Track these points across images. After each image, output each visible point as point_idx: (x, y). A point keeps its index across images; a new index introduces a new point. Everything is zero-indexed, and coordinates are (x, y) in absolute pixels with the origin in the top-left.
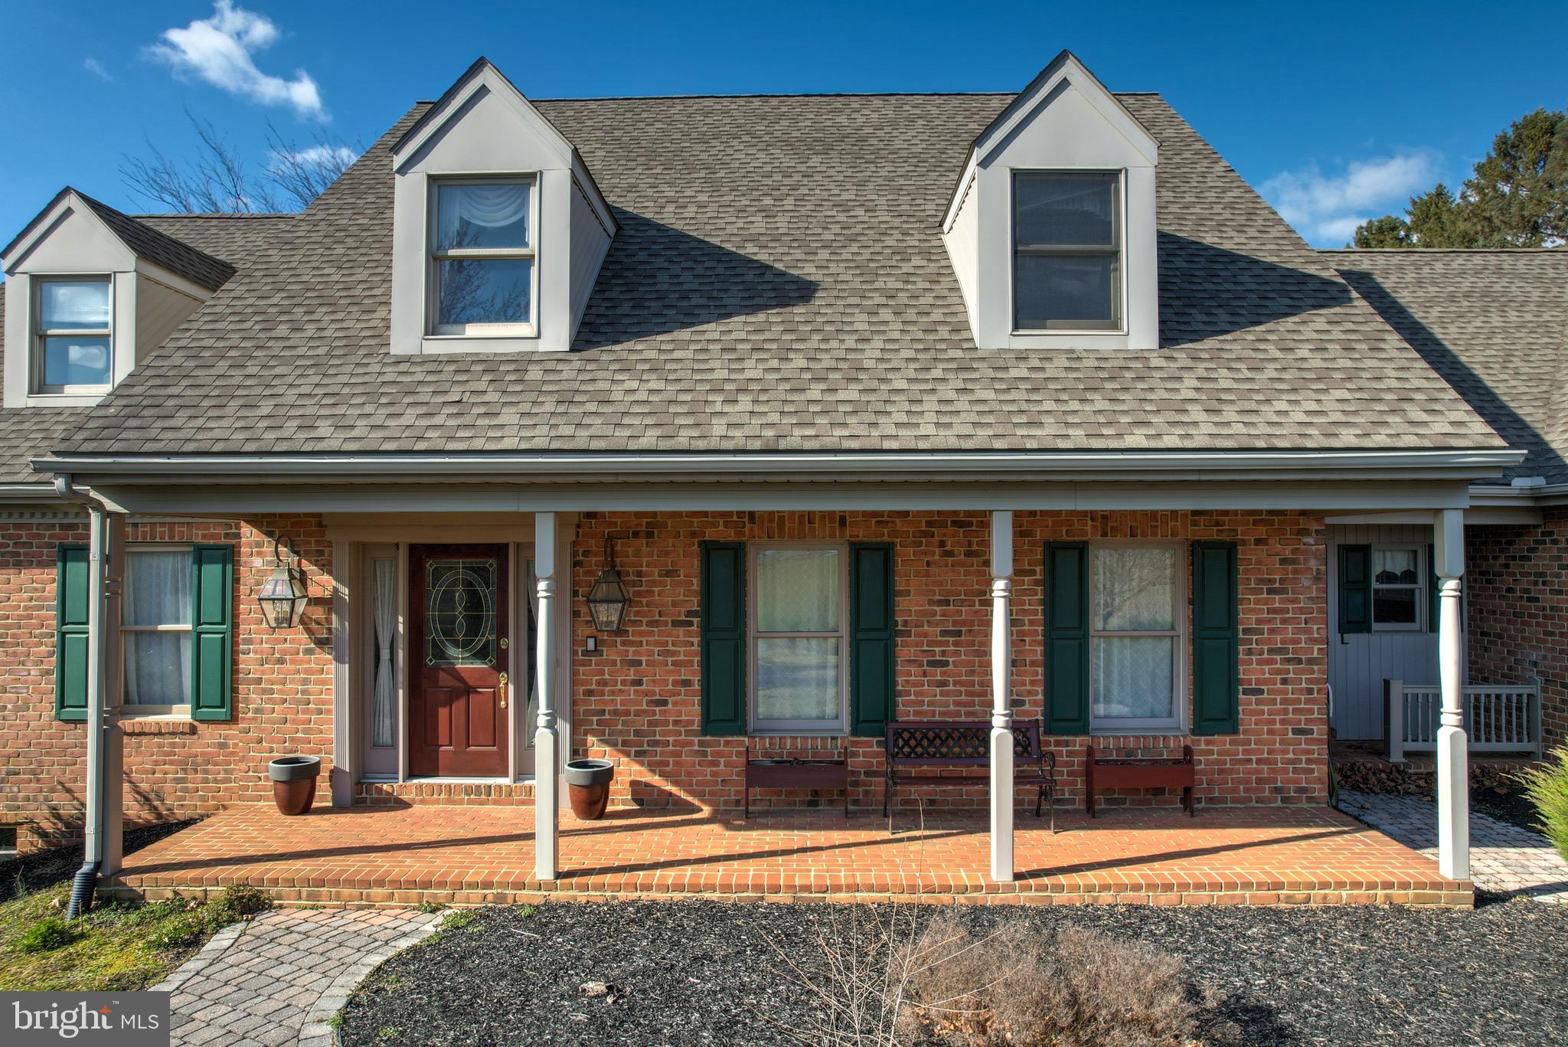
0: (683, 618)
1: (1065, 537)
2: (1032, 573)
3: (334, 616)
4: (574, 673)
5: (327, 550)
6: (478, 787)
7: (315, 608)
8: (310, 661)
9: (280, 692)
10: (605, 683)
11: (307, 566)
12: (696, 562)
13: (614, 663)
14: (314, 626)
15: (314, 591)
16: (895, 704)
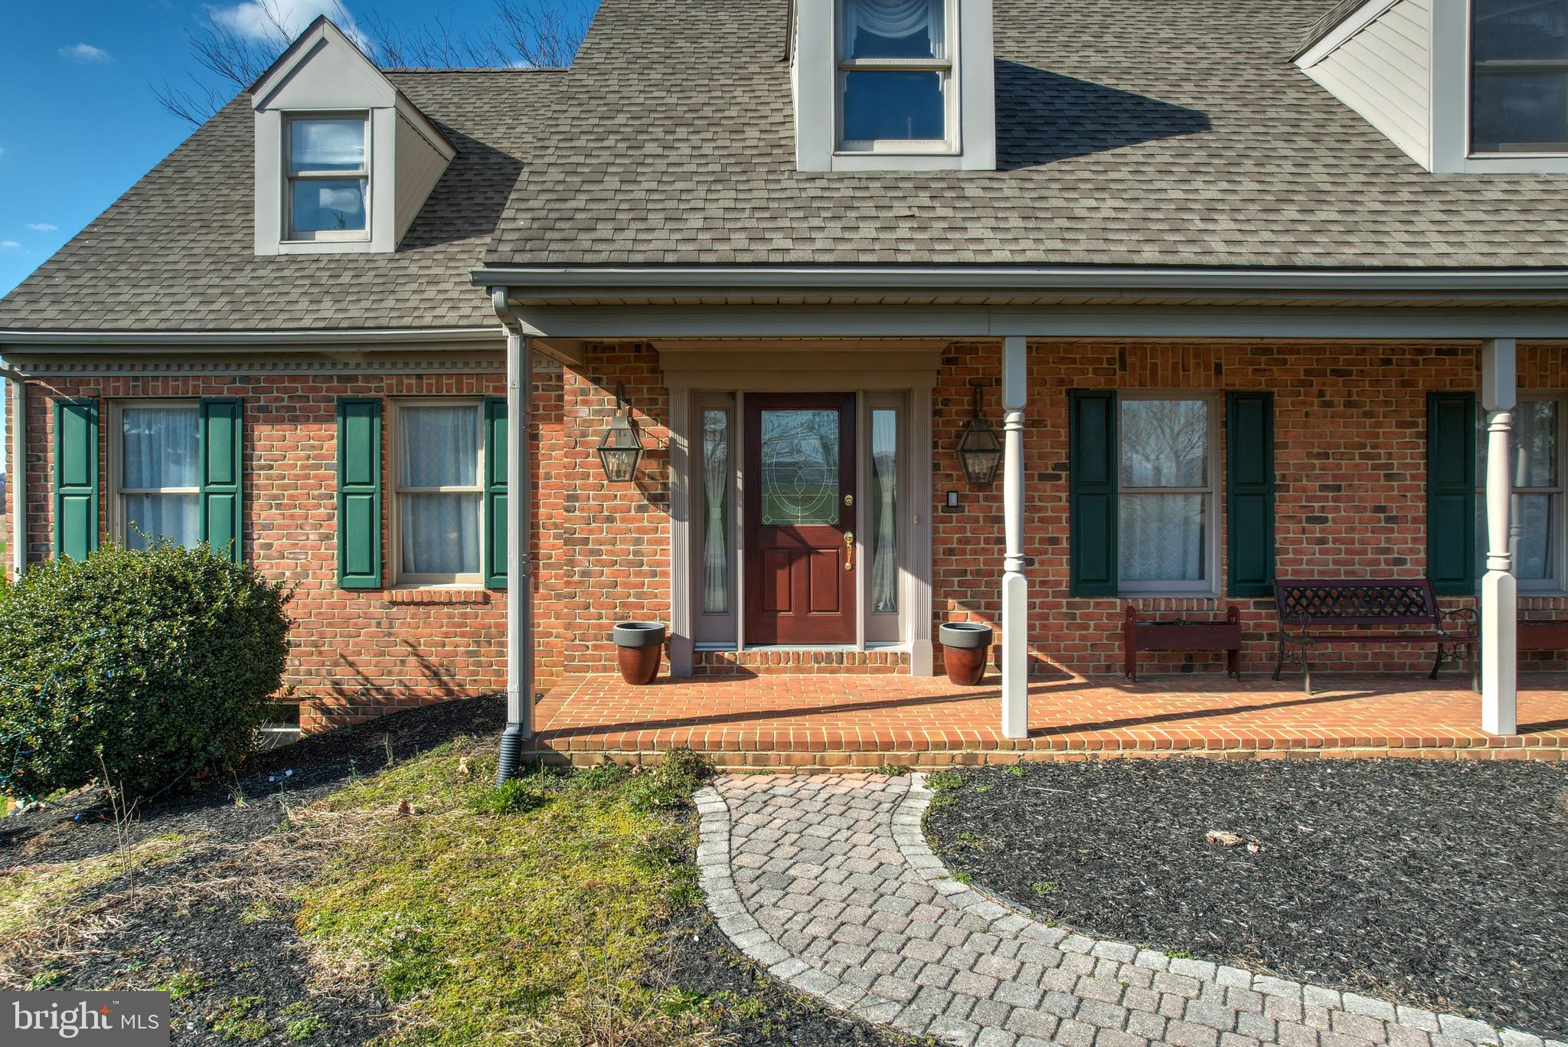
0: (1050, 471)
1: (1448, 388)
2: (1414, 424)
3: (671, 470)
4: (935, 531)
5: (661, 399)
6: (829, 654)
7: (648, 461)
8: (642, 520)
9: (609, 553)
10: (967, 541)
11: (638, 415)
12: (1064, 412)
13: (976, 520)
14: (647, 481)
15: (648, 442)
16: (1274, 563)
